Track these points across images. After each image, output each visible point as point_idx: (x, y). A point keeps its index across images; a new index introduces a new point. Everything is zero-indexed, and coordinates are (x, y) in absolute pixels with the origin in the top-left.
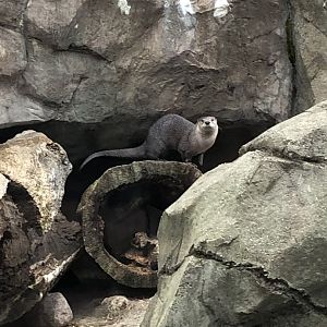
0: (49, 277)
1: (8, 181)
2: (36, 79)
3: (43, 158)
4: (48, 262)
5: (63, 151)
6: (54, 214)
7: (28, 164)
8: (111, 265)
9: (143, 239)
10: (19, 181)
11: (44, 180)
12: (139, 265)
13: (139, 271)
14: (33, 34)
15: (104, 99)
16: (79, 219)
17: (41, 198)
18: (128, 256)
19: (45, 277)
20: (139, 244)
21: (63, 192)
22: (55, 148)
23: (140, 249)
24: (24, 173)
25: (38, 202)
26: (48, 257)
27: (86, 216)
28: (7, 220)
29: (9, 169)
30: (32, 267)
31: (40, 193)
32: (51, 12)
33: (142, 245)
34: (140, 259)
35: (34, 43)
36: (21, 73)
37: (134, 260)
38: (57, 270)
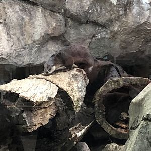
0: (79, 134)
1: (58, 88)
2: (70, 38)
3: (75, 76)
4: (78, 127)
5: (84, 73)
6: (80, 103)
7: (68, 79)
8: (109, 128)
9: (125, 116)
10: (63, 88)
11: (75, 88)
12: (123, 128)
13: (123, 131)
14: (68, 16)
15: (104, 47)
16: (93, 105)
17: (74, 96)
18: (118, 124)
19: (77, 134)
20: (123, 118)
21: (85, 93)
22: (81, 72)
23: (123, 121)
24: (65, 84)
25: (73, 98)
26: (78, 125)
27: (96, 105)
28: (58, 107)
29: (58, 82)
30: (70, 130)
31: (73, 94)
32: (77, 5)
33: (124, 118)
34: (124, 126)
35: (69, 20)
36: (63, 35)
37: (121, 126)
38: (83, 131)
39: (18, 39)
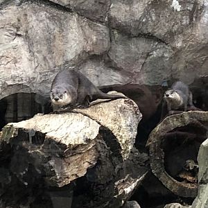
0: (128, 190)
1: (99, 126)
2: (116, 56)
3: (122, 110)
4: (126, 180)
5: (136, 105)
6: (130, 147)
7: (112, 114)
8: (169, 182)
9: (191, 165)
10: (107, 126)
11: (123, 125)
12: (189, 182)
13: (189, 186)
14: (114, 26)
15: (163, 69)
16: (147, 150)
17: (121, 137)
18: (181, 176)
19: (125, 190)
20: (189, 167)
21: (136, 133)
22: (131, 103)
23: (190, 171)
24: (110, 120)
25: (120, 140)
26: (127, 177)
27: (152, 150)
28: (99, 152)
29: (100, 118)
30: (116, 183)
31: (121, 134)
32: (126, 11)
33: (191, 168)
34: (190, 178)
35: (115, 32)
36: (106, 53)
37: (185, 179)
38: (133, 186)
39: (45, 58)
